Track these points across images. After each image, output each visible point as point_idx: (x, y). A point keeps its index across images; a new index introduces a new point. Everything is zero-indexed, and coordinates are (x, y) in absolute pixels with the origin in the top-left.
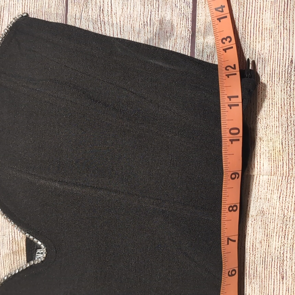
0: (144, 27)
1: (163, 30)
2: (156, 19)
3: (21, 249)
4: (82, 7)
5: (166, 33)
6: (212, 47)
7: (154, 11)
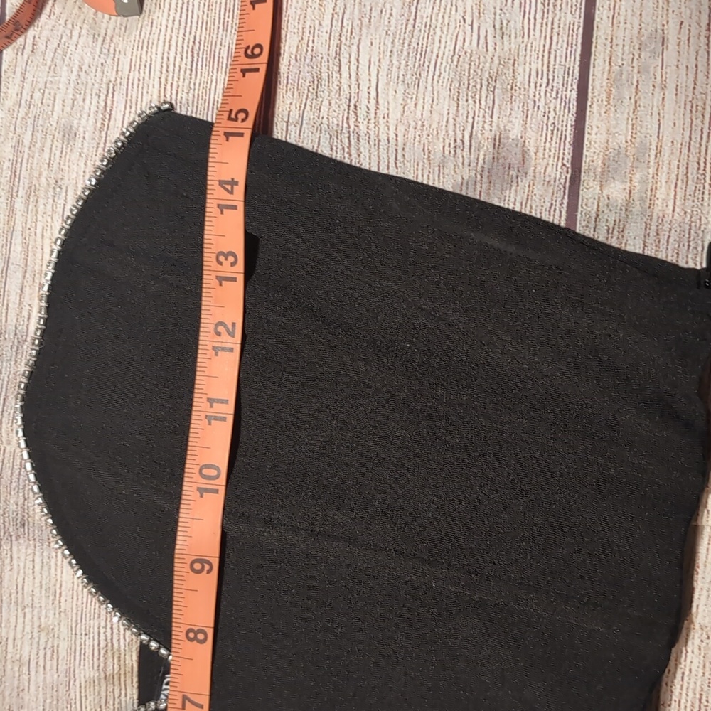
0: (455, 151)
1: (501, 161)
2: (486, 135)
3: (125, 670)
4: (305, 96)
5: (507, 168)
6: (621, 209)
7: (481, 115)
